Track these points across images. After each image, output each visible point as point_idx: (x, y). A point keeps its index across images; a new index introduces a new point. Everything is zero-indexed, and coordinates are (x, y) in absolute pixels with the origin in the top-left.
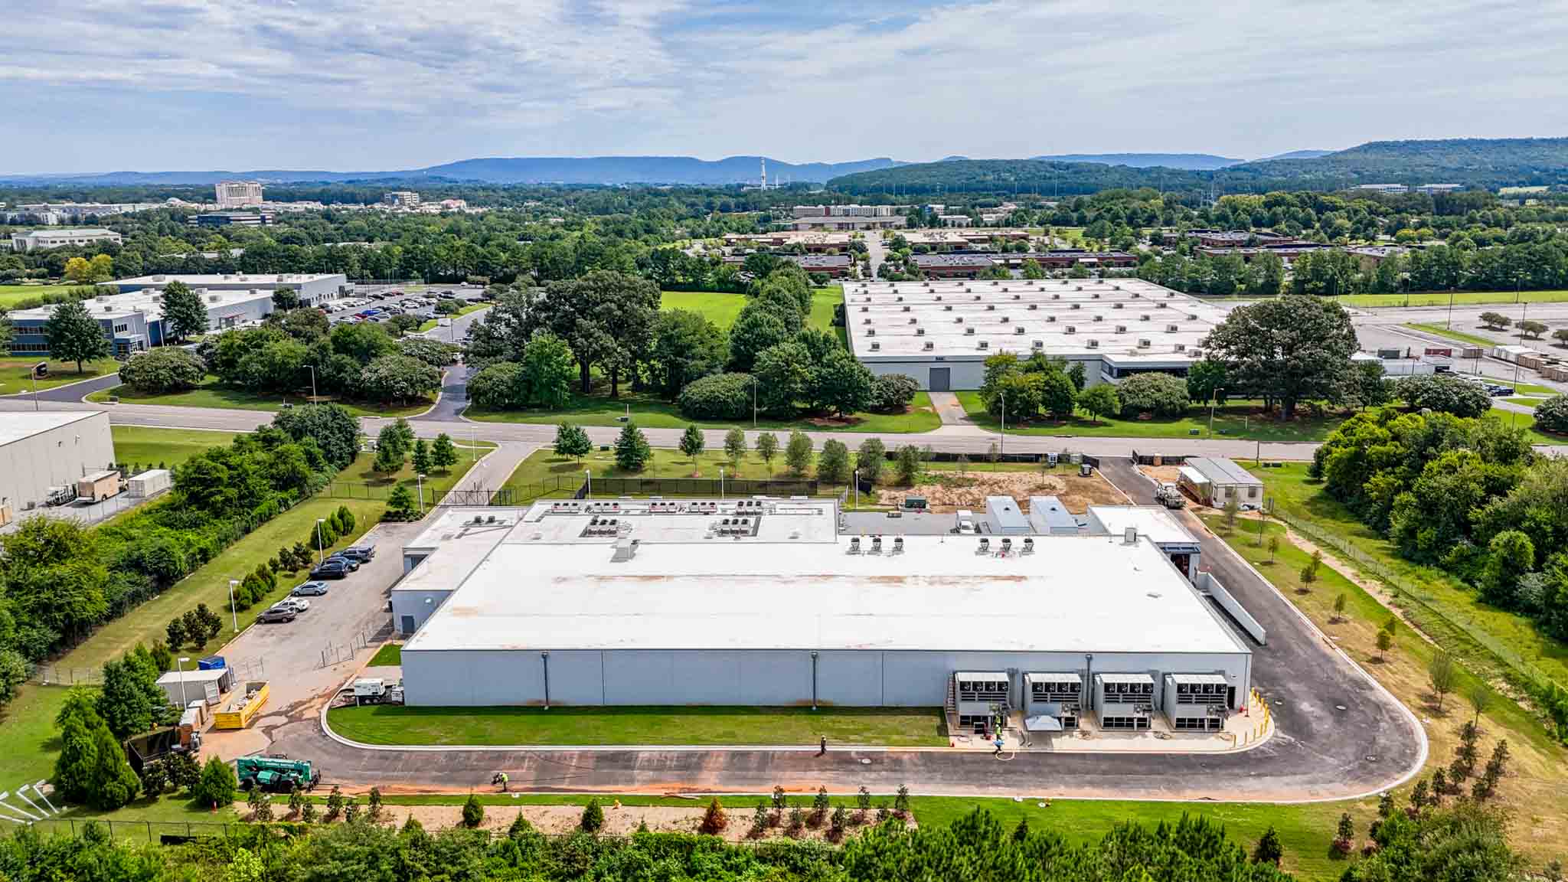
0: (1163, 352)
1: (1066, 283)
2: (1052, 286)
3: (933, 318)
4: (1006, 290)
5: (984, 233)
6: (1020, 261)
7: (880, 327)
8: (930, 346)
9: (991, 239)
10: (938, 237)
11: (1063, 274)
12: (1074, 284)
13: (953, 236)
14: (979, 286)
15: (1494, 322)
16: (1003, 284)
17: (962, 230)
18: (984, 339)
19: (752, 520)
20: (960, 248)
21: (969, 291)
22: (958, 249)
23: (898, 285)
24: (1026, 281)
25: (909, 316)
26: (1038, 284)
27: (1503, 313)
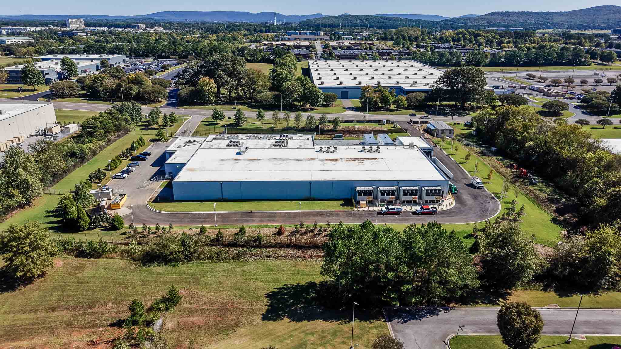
0: (421, 85)
1: (387, 61)
2: (383, 62)
3: (341, 73)
4: (366, 63)
5: (358, 42)
6: (371, 53)
7: (323, 76)
8: (341, 83)
9: (361, 45)
10: (341, 44)
11: (386, 58)
12: (390, 62)
13: (347, 44)
14: (357, 62)
15: (531, 77)
16: (365, 61)
17: (350, 41)
18: (360, 81)
19: (285, 141)
20: (350, 48)
21: (354, 63)
22: (349, 48)
23: (328, 61)
24: (373, 61)
25: (333, 73)
26: (378, 61)
27: (534, 74)
